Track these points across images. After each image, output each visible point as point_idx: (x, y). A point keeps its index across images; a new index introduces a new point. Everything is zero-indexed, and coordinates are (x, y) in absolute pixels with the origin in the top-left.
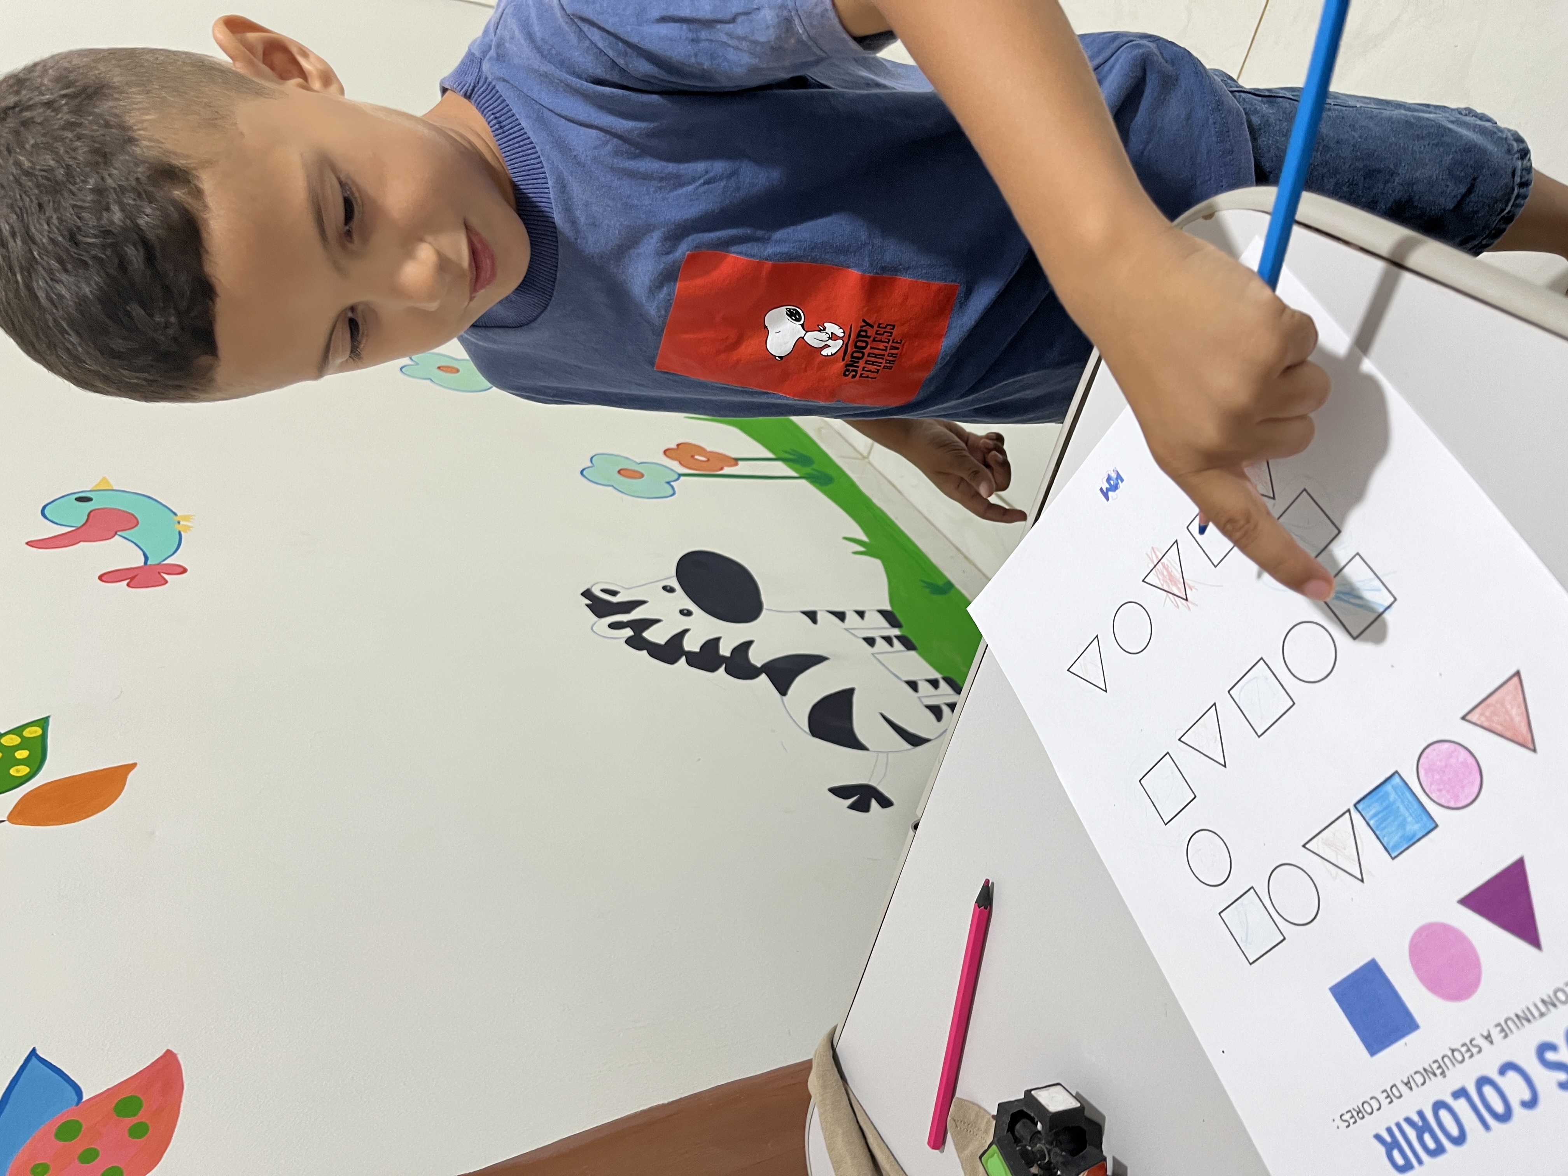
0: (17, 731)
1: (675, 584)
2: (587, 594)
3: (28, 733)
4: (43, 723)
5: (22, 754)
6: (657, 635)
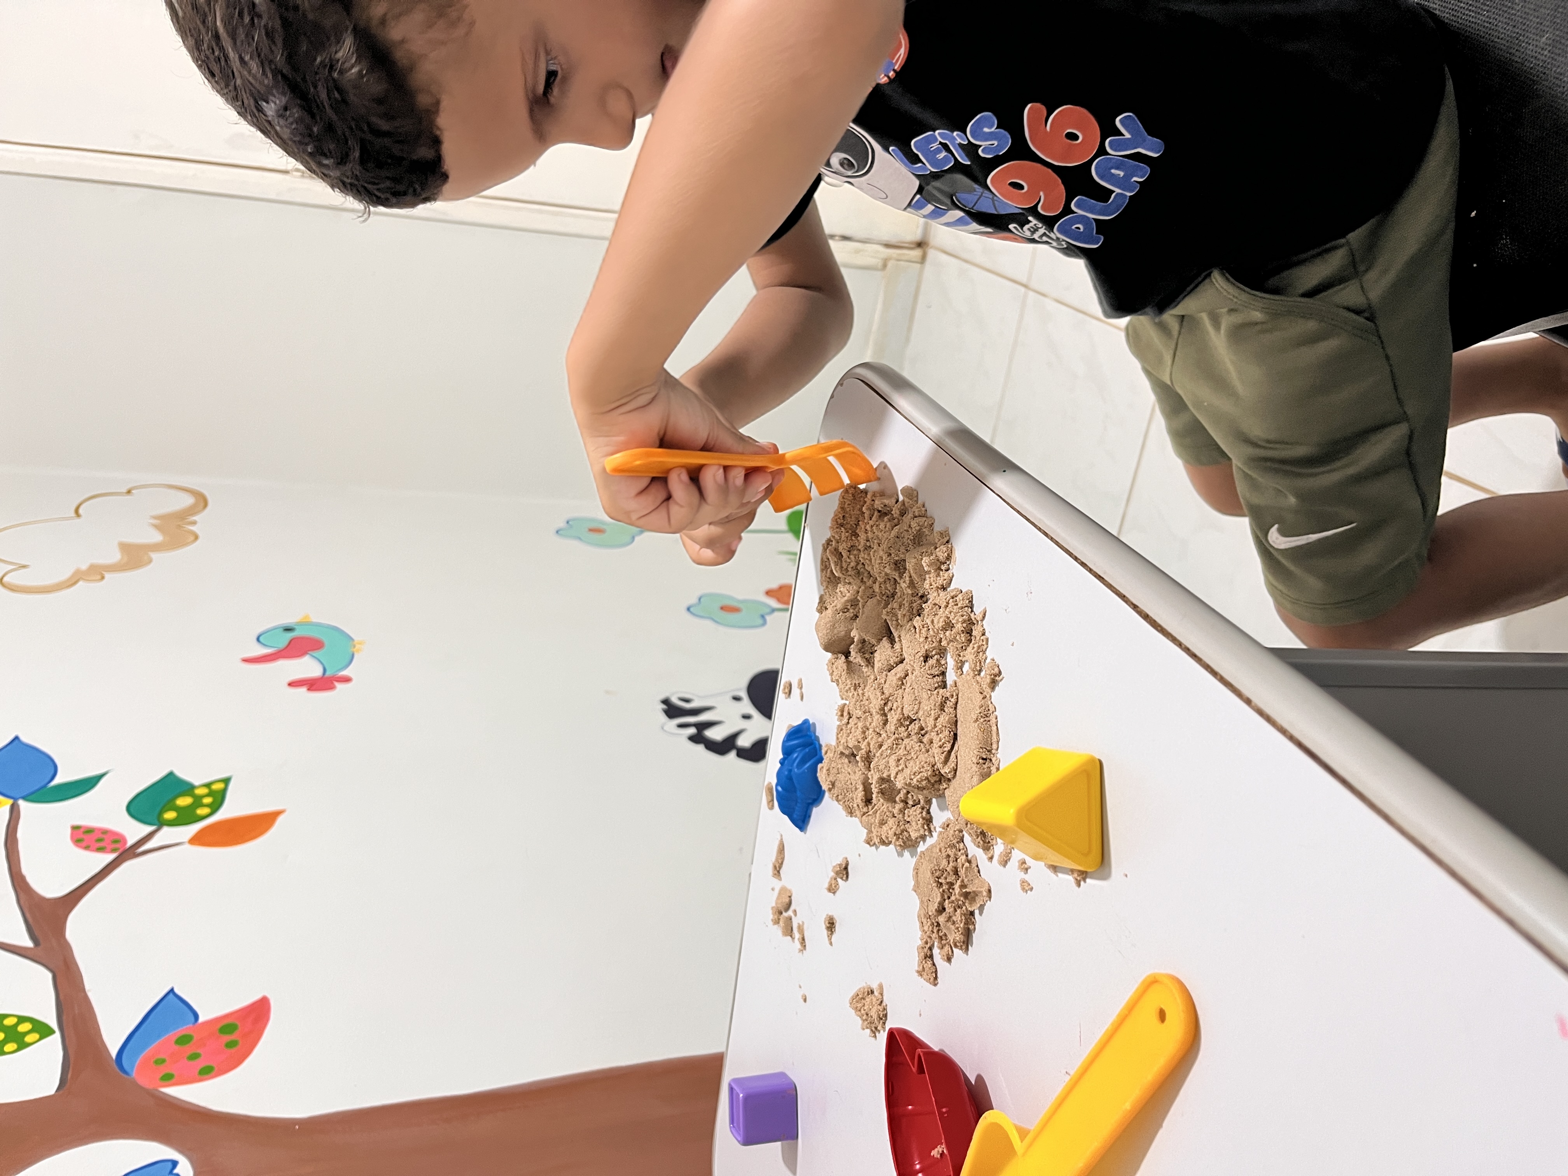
0: (208, 785)
1: (744, 694)
2: (666, 702)
3: (215, 787)
4: (227, 781)
5: (207, 800)
6: (715, 734)
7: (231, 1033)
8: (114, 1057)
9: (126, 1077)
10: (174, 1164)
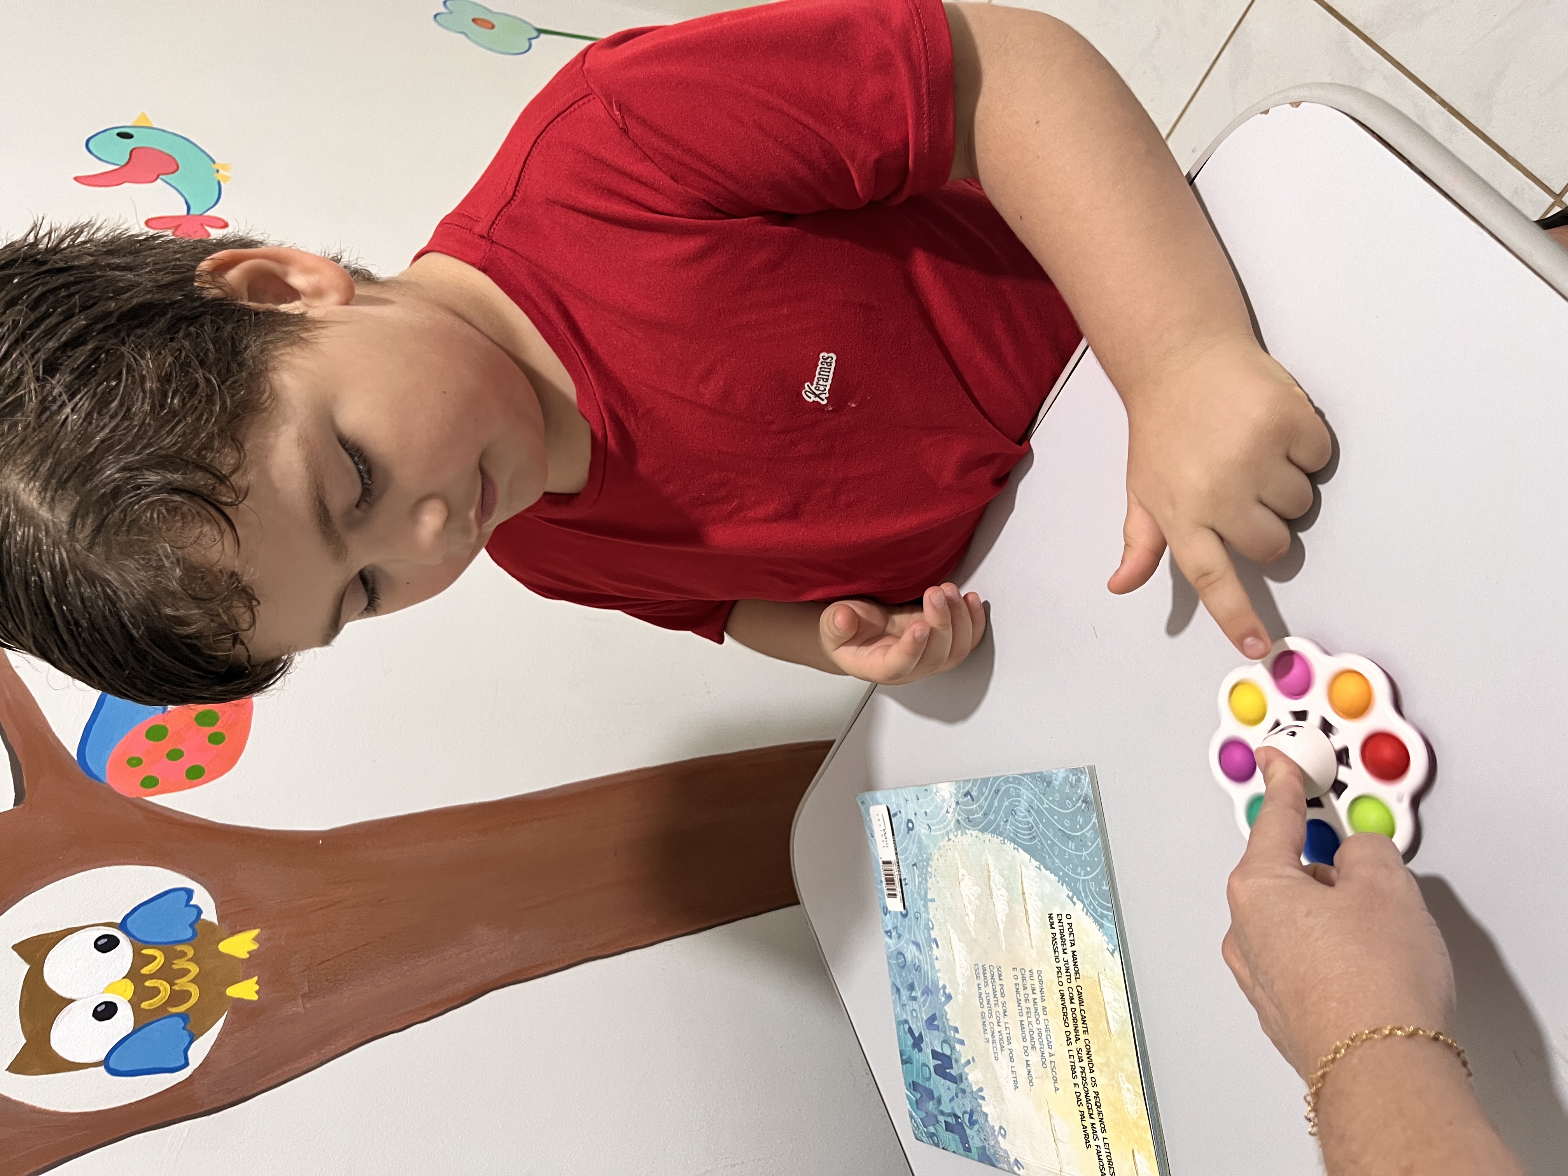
7: (213, 725)
8: (76, 758)
9: (101, 784)
10: (189, 893)
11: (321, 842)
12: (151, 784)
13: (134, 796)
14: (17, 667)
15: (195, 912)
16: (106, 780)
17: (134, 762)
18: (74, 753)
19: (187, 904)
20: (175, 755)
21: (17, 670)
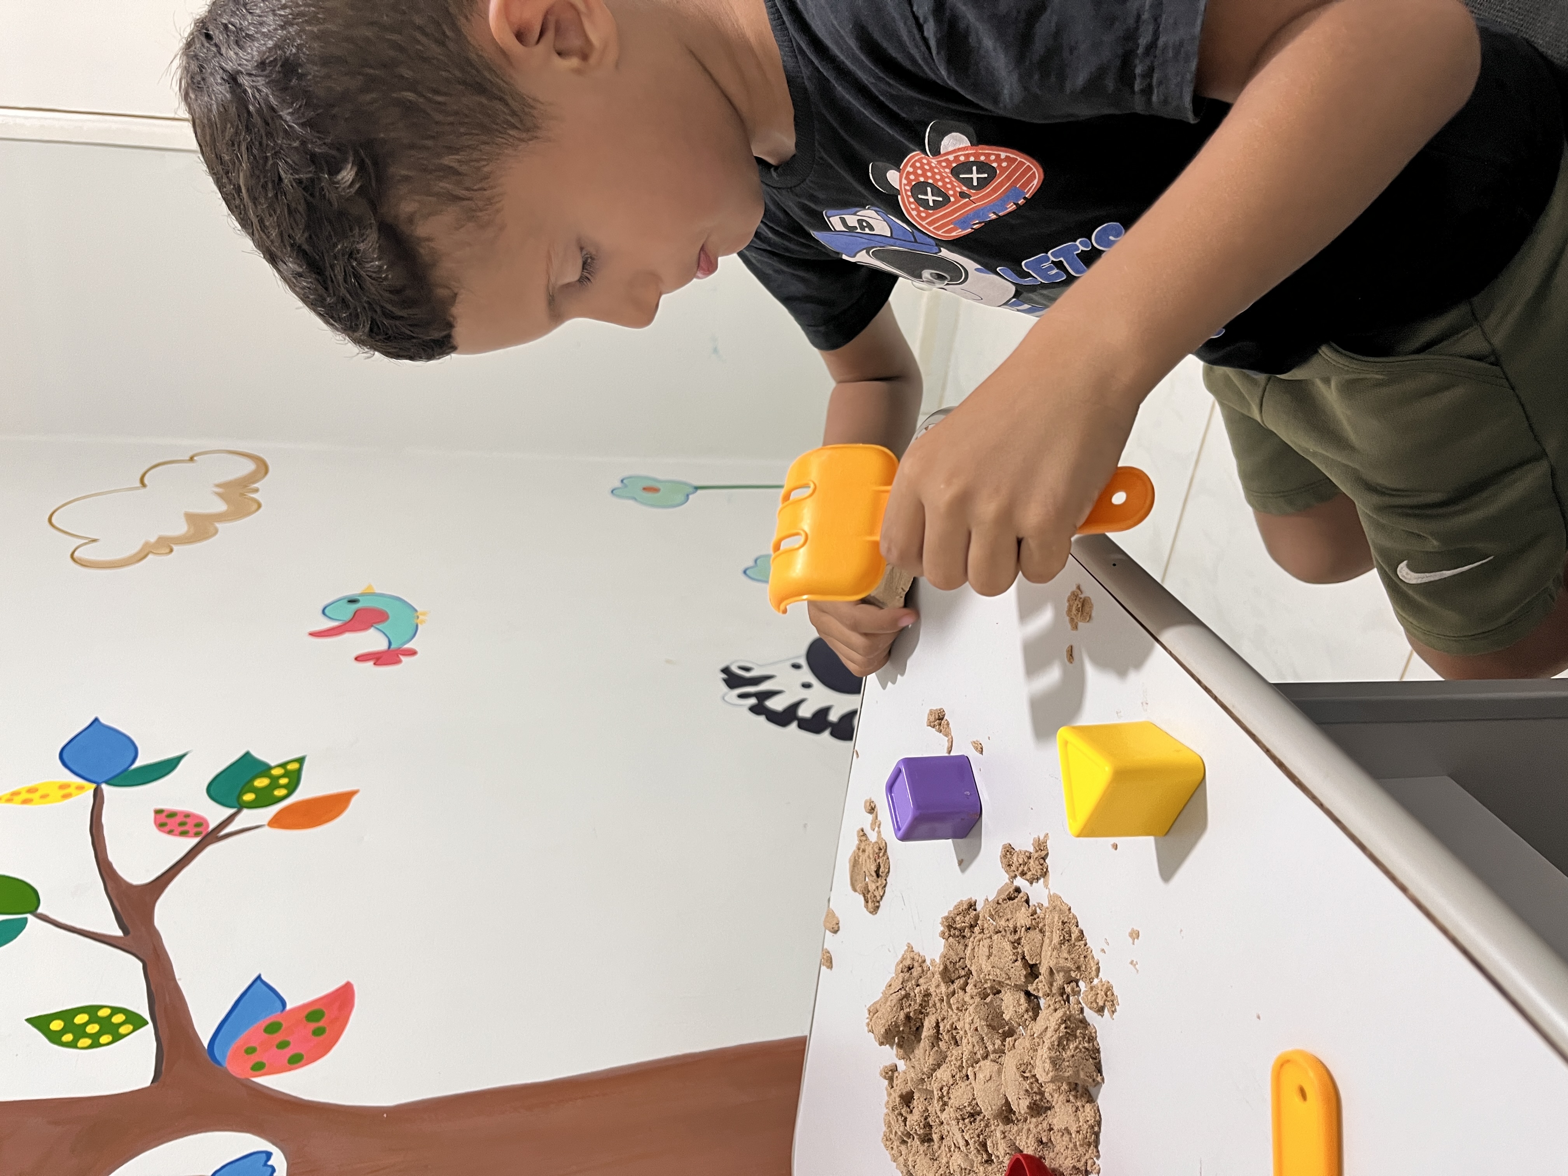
0: (283, 765)
1: (803, 662)
2: (726, 670)
3: (291, 767)
4: (301, 761)
5: (284, 781)
6: (776, 704)
7: (318, 1020)
8: (206, 1047)
9: (219, 1067)
10: (269, 1155)
11: (385, 1115)
12: (259, 1068)
13: (243, 1077)
14: (180, 979)
15: (270, 1170)
16: (226, 1064)
17: (250, 1051)
18: (206, 1044)
19: (265, 1164)
20: (283, 1045)
21: (180, 983)
